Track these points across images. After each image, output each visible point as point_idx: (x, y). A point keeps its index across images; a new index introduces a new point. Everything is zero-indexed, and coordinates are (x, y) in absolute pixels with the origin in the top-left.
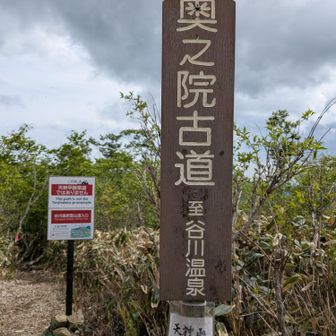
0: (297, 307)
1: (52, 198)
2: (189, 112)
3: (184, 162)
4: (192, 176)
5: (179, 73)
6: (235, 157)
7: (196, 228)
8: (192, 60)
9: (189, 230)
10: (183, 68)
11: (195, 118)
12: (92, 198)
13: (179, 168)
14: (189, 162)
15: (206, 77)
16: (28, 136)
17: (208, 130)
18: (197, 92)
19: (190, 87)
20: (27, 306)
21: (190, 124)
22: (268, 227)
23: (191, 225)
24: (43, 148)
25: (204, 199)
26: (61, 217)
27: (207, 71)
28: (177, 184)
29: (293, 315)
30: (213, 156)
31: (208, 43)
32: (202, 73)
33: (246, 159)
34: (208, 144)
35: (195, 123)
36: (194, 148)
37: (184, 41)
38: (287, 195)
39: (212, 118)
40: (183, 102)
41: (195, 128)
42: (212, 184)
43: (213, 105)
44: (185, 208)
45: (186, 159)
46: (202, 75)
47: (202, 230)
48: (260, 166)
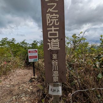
0: (80, 74)
1: (29, 54)
2: (51, 27)
3: (50, 42)
4: (53, 47)
5: (47, 15)
6: (66, 43)
7: (55, 62)
8: (51, 10)
9: (53, 63)
10: (48, 13)
11: (53, 28)
12: (37, 53)
13: (49, 45)
14: (52, 42)
15: (56, 15)
16: (25, 42)
17: (57, 32)
18: (53, 20)
19: (51, 19)
20: (27, 75)
21: (51, 30)
22: (73, 57)
23: (53, 61)
24: (29, 44)
25: (57, 53)
26: (31, 57)
27: (56, 13)
28: (48, 49)
29: (80, 76)
30: (59, 40)
31: (56, 4)
32: (54, 14)
33: (68, 43)
34: (57, 36)
35: (53, 30)
36: (53, 38)
37: (48, 4)
38: (76, 50)
39: (58, 28)
40: (49, 24)
41: (53, 32)
42: (59, 49)
43: (58, 24)
44: (52, 56)
45: (51, 42)
46: (54, 15)
47: (57, 63)
48: (71, 45)
